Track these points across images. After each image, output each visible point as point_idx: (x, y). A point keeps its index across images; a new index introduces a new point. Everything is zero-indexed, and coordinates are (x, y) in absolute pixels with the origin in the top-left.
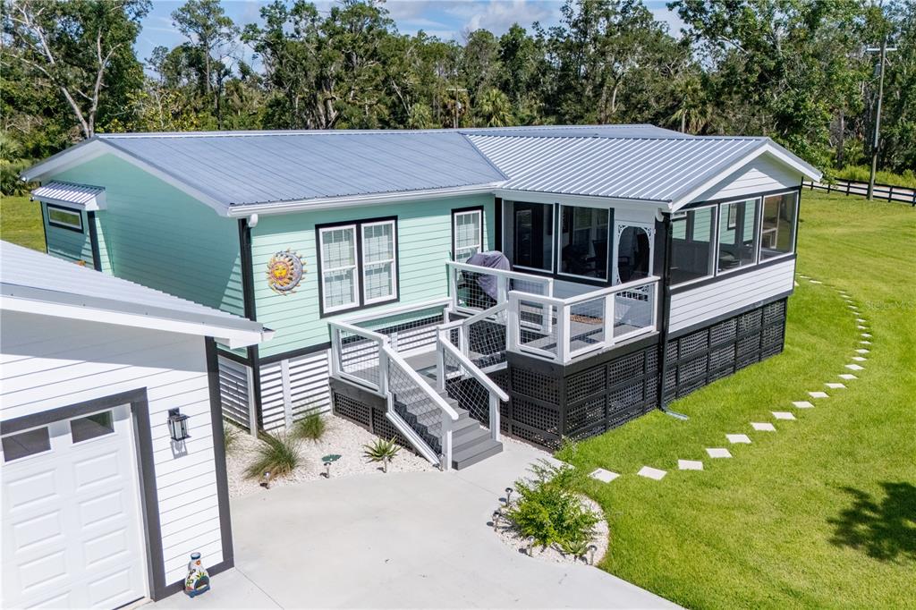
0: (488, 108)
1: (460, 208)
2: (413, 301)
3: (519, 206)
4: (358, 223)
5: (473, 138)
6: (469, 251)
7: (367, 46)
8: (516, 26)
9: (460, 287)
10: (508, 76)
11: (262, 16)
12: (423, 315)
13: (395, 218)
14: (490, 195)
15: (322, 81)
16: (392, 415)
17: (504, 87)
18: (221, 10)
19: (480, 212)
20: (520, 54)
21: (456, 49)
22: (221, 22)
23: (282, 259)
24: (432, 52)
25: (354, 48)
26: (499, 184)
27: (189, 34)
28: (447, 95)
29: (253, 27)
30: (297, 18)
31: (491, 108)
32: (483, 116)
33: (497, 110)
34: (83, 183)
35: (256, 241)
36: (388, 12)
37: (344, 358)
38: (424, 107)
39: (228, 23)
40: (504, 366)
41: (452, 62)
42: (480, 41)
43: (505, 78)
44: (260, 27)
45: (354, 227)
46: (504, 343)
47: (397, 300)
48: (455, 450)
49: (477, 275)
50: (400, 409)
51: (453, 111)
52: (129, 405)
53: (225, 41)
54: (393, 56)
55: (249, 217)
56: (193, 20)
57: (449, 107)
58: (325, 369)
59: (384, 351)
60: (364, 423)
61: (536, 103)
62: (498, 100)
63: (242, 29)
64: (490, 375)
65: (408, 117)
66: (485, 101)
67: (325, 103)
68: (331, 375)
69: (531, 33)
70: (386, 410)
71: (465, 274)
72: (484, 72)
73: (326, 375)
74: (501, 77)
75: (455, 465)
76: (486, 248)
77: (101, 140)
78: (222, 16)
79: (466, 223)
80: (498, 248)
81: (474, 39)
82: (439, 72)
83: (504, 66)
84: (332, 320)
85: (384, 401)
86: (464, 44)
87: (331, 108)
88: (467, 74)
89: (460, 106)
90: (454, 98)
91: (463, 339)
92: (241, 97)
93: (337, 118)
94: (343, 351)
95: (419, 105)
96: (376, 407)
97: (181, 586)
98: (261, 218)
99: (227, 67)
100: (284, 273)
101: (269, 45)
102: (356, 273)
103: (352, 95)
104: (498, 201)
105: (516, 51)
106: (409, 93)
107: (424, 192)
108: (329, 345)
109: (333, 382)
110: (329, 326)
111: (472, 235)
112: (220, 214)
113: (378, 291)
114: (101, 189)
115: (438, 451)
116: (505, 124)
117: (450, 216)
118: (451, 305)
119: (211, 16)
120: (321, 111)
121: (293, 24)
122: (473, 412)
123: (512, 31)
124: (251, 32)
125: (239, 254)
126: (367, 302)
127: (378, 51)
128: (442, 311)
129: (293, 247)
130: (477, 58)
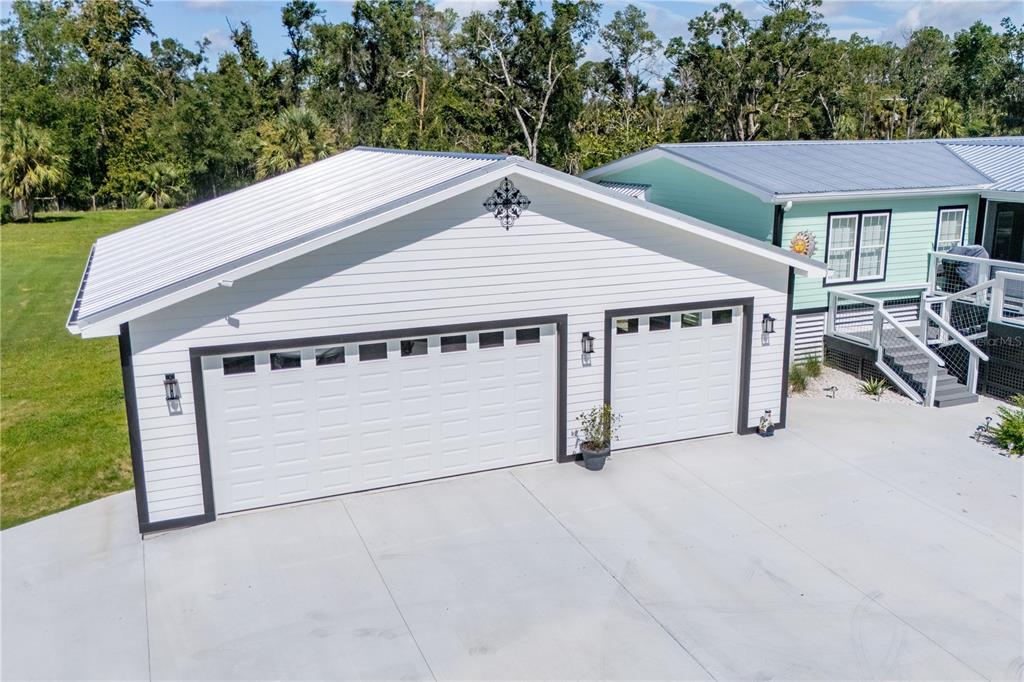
0: (935, 119)
1: (946, 206)
2: (896, 282)
3: (1002, 206)
4: (860, 213)
5: (953, 148)
6: (950, 245)
7: (796, 55)
8: (979, 24)
9: (938, 275)
10: (959, 81)
11: (689, 29)
12: (904, 295)
13: (890, 211)
14: (973, 196)
15: (744, 94)
16: (880, 364)
17: (954, 94)
18: (645, 25)
19: (964, 210)
20: (980, 56)
21: (892, 51)
22: (642, 37)
23: (802, 237)
24: (866, 57)
25: (782, 57)
26: (986, 186)
27: (611, 50)
28: (881, 105)
29: (678, 41)
30: (726, 29)
31: (939, 119)
32: (929, 128)
33: (946, 121)
34: (630, 182)
35: (786, 222)
36: (822, 16)
37: (838, 321)
38: (849, 119)
39: (650, 36)
40: (985, 334)
41: (886, 68)
42: (926, 41)
43: (954, 83)
44: (685, 41)
45: (857, 216)
46: (987, 316)
47: (883, 280)
48: (937, 393)
49: (958, 264)
50: (888, 360)
51: (886, 124)
52: (742, 307)
53: (645, 55)
54: (828, 65)
55: (786, 203)
56: (618, 36)
57: (882, 118)
58: (821, 328)
59: (879, 312)
60: (854, 372)
61: (995, 112)
62: (949, 110)
63: (665, 45)
64: (973, 341)
65: (833, 131)
66: (932, 111)
67: (746, 117)
68: (825, 333)
69: (999, 30)
70: (876, 360)
71: (945, 263)
72: (926, 78)
73: (821, 333)
74: (950, 83)
75: (937, 404)
76: (966, 243)
77: (660, 148)
78: (646, 30)
79: (950, 220)
80: (978, 241)
81: (918, 39)
82: (869, 80)
83: (958, 70)
84: (830, 289)
85: (874, 353)
86: (902, 44)
87: (752, 123)
88: (905, 80)
89: (897, 117)
90: (890, 109)
91: (946, 311)
92: (652, 113)
93: (757, 133)
94: (838, 316)
95: (844, 117)
96: (866, 358)
97: (757, 430)
98: (794, 204)
99: (644, 82)
100: (802, 248)
101: (692, 58)
102: (853, 253)
103: (776, 108)
104: (983, 201)
105: (976, 52)
106: (836, 104)
107: (918, 190)
108: (826, 309)
109: (827, 339)
110: (829, 294)
111: (954, 231)
112: (764, 201)
113: (868, 270)
114: (647, 186)
115: (922, 393)
116: (954, 135)
117: (936, 213)
118: (929, 290)
119: (635, 31)
120: (741, 124)
121: (720, 36)
122: (951, 370)
123: (973, 30)
124: (676, 46)
125: (772, 231)
126: (859, 279)
127: (811, 60)
128: (920, 294)
129: (810, 229)
130: (919, 61)
